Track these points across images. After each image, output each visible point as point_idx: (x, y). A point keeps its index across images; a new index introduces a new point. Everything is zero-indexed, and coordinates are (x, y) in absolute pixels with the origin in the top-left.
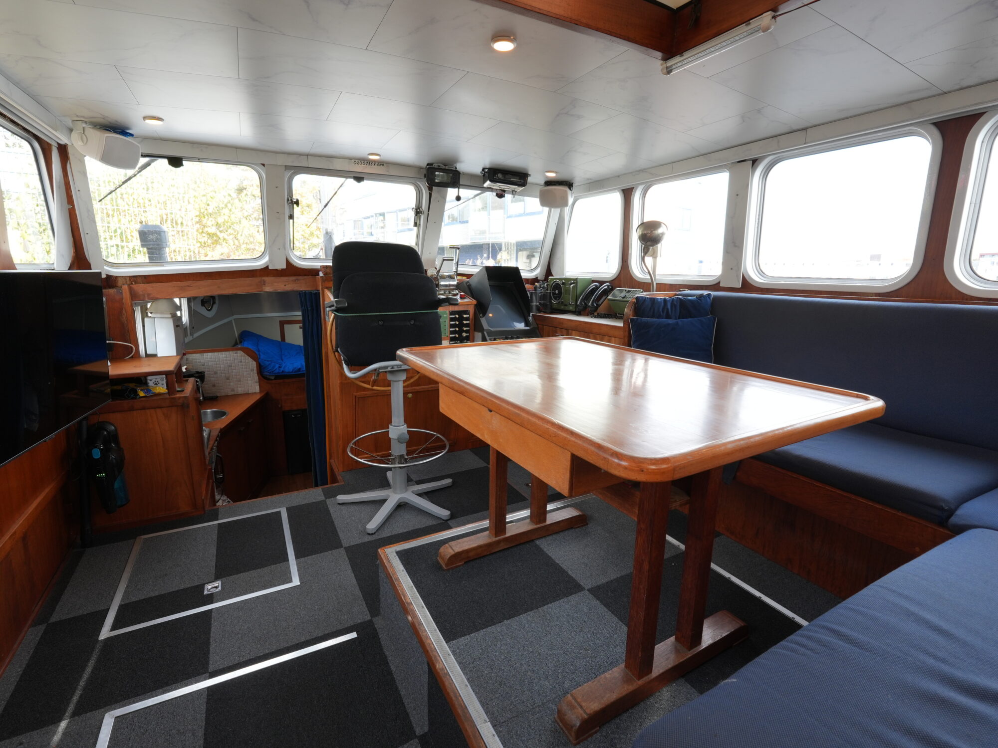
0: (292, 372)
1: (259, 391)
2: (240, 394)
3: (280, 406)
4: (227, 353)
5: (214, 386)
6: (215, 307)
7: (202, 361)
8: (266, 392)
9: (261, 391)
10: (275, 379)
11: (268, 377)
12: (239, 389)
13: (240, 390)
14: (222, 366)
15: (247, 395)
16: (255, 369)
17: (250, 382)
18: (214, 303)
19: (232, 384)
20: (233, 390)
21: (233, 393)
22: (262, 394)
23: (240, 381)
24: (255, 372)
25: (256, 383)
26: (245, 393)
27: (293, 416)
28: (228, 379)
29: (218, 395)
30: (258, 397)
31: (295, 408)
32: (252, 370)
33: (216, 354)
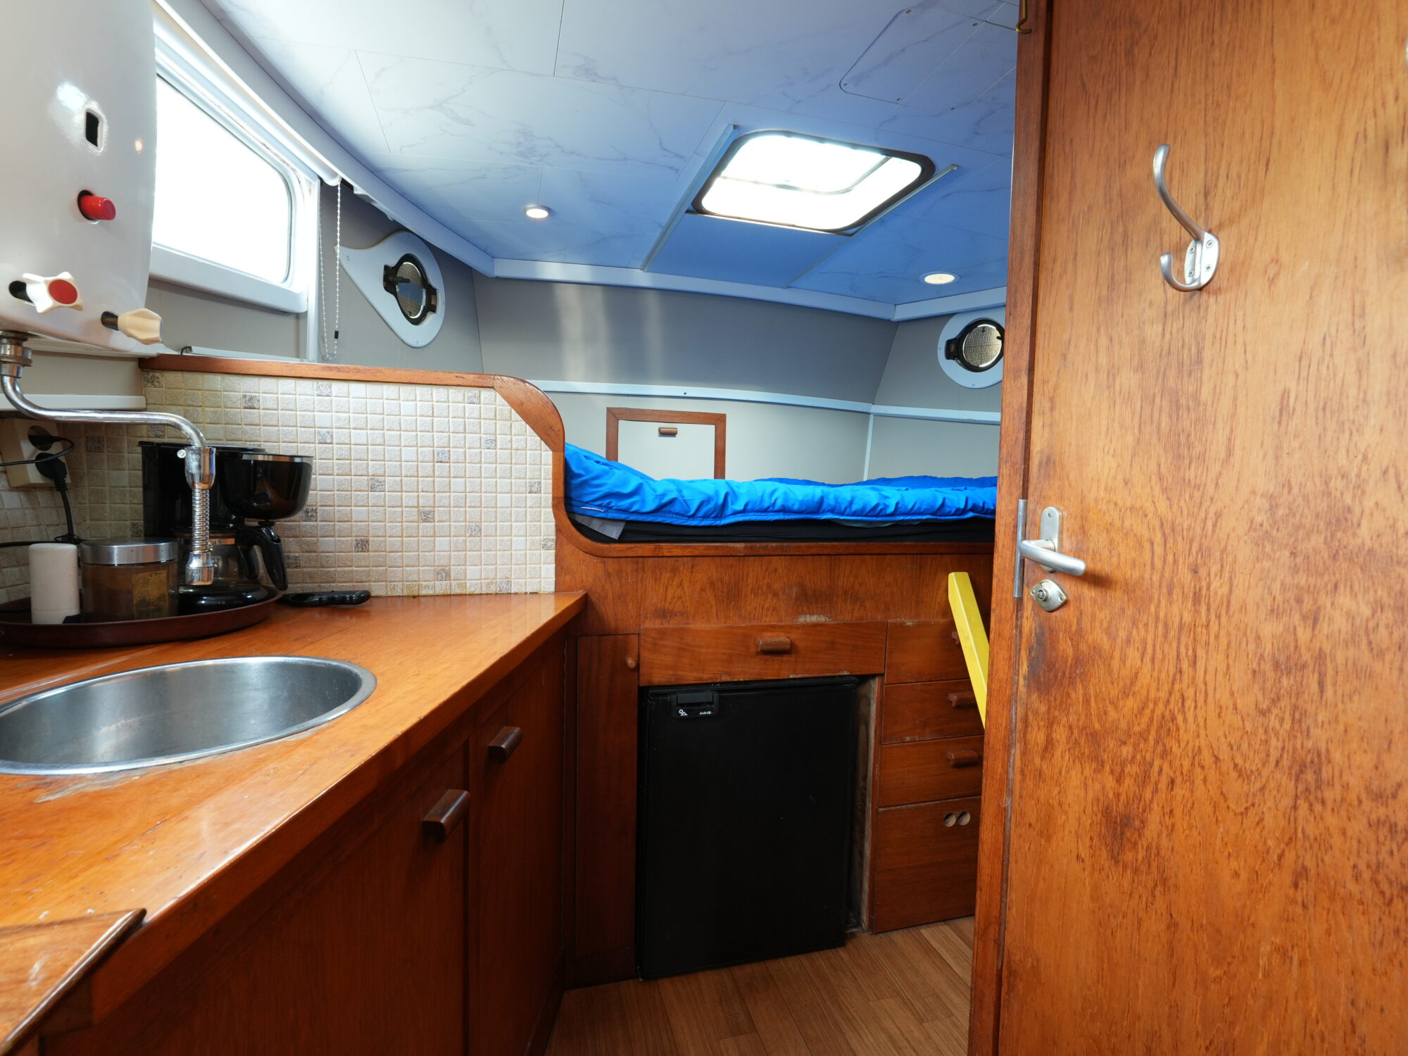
0: (693, 516)
1: (552, 588)
2: (471, 595)
3: (631, 662)
4: (439, 393)
5: (363, 545)
6: (433, 322)
7: (322, 419)
8: (581, 593)
9: (560, 588)
10: (621, 540)
11: (596, 526)
12: (472, 571)
13: (474, 578)
14: (408, 453)
15: (502, 598)
16: (547, 484)
17: (518, 542)
18: (431, 308)
19: (441, 542)
20: (444, 574)
21: (440, 587)
22: (568, 601)
23: (477, 531)
24: (547, 496)
25: (545, 547)
26: (493, 589)
27: (682, 713)
28: (427, 516)
29: (377, 589)
30: (546, 612)
31: (690, 676)
32: (534, 489)
33: (388, 390)
